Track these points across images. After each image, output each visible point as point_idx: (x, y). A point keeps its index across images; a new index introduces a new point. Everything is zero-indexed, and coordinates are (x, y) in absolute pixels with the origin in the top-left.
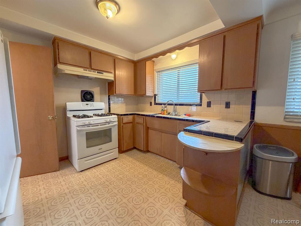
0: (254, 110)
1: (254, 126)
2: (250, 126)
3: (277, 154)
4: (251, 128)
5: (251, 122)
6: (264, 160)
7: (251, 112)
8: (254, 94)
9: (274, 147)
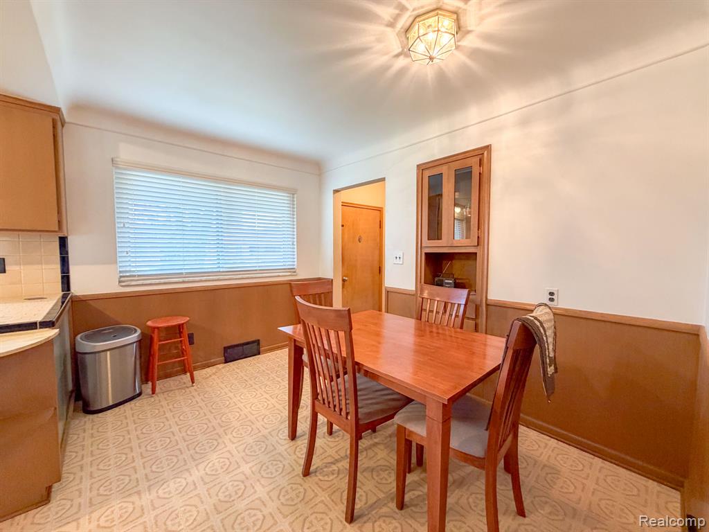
0: (68, 272)
1: (72, 301)
2: (63, 303)
3: (115, 337)
4: (66, 305)
5: (64, 297)
6: (97, 355)
7: (63, 277)
8: (63, 242)
9: (109, 329)
